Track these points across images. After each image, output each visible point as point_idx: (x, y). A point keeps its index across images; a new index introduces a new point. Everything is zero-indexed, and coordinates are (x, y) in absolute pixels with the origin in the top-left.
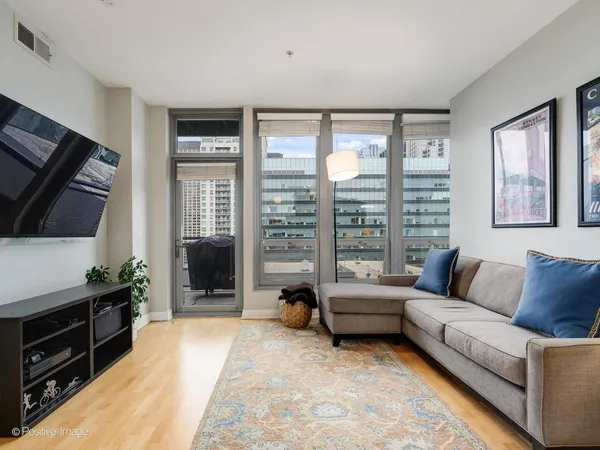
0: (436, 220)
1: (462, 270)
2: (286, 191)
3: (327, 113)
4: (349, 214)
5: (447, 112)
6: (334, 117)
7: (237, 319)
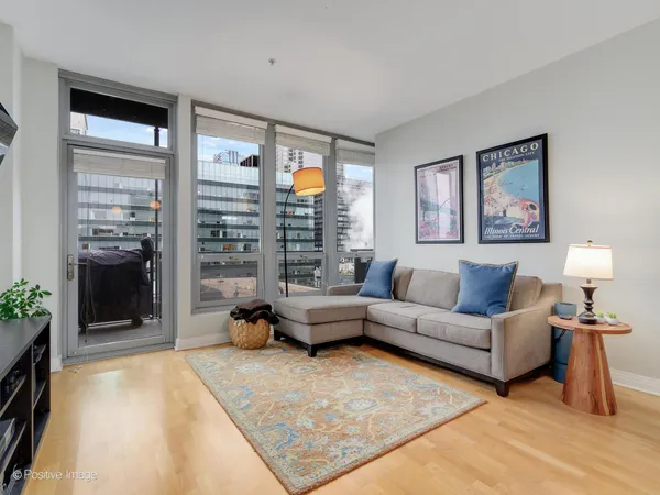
0: (299, 235)
1: (399, 278)
2: (121, 191)
3: (273, 123)
4: (208, 226)
5: (373, 145)
6: (279, 128)
7: (170, 352)
